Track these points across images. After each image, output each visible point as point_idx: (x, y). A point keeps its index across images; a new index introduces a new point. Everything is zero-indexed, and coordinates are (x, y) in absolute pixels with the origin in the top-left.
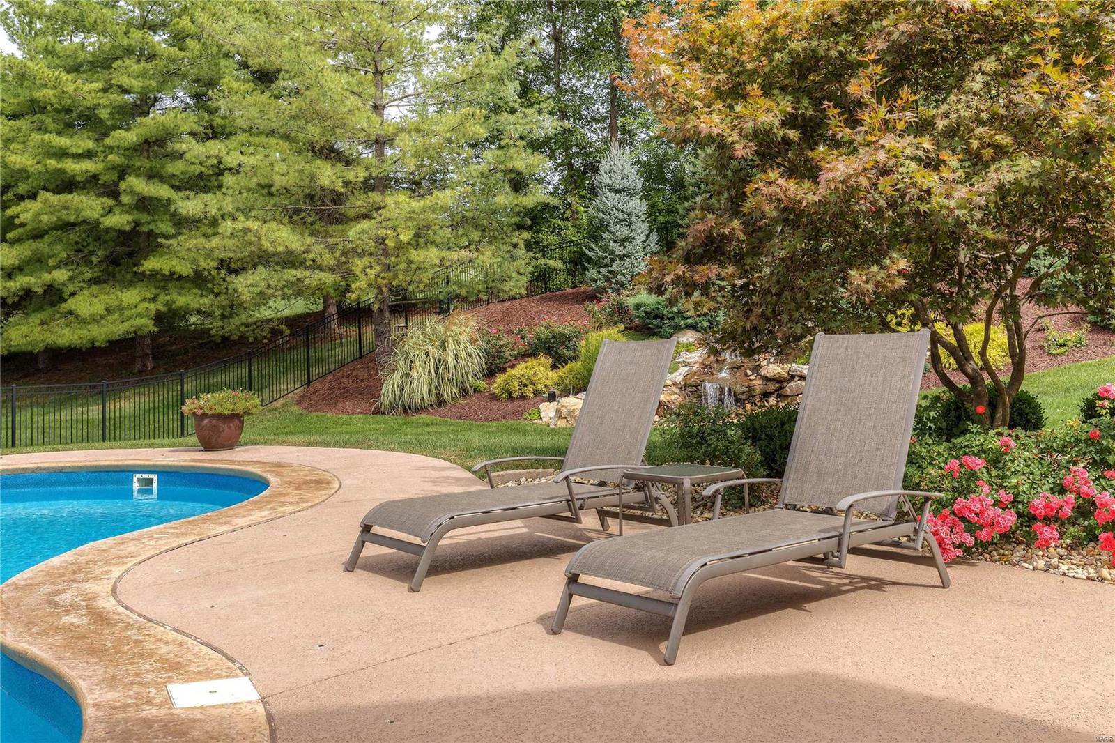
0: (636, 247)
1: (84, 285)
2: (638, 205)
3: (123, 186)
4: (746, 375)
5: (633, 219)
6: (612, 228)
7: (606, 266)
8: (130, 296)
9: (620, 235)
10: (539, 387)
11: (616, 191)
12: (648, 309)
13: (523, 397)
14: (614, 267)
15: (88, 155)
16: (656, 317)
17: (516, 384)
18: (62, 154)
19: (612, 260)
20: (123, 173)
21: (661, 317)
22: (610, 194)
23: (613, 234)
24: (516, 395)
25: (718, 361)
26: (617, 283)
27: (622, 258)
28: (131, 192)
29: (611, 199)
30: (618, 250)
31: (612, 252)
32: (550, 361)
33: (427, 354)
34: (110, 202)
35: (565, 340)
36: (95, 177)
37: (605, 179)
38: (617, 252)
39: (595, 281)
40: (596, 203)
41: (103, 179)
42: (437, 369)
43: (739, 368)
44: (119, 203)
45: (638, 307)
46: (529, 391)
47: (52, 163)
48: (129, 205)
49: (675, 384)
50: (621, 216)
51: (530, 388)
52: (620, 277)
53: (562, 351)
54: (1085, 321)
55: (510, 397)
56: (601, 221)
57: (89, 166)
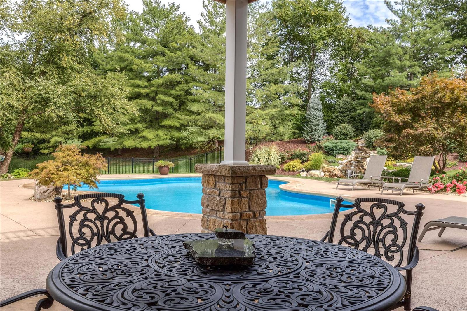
0: (320, 127)
1: (145, 129)
2: (320, 114)
3: (157, 97)
4: (359, 168)
5: (319, 118)
6: (313, 121)
7: (310, 133)
8: (161, 133)
9: (315, 123)
10: (298, 168)
11: (315, 109)
12: (330, 148)
13: (293, 171)
14: (313, 133)
15: (146, 87)
16: (332, 150)
17: (291, 167)
18: (138, 86)
19: (312, 131)
20: (156, 93)
21: (333, 150)
22: (313, 110)
23: (313, 123)
24: (291, 170)
25: (350, 164)
26: (313, 138)
27: (315, 130)
28: (160, 99)
29: (313, 112)
30: (314, 128)
31: (312, 129)
32: (300, 161)
33: (264, 157)
34: (153, 103)
35: (304, 155)
36: (148, 95)
37: (312, 105)
38: (314, 129)
39: (306, 137)
40: (308, 112)
41: (150, 95)
42: (267, 161)
43: (357, 166)
44: (157, 103)
45: (326, 147)
46: (295, 169)
47: (137, 90)
48: (159, 103)
49: (339, 169)
50: (315, 117)
51: (295, 168)
52: (314, 136)
53: (304, 158)
54: (458, 159)
55: (289, 170)
56: (309, 118)
57: (147, 91)
